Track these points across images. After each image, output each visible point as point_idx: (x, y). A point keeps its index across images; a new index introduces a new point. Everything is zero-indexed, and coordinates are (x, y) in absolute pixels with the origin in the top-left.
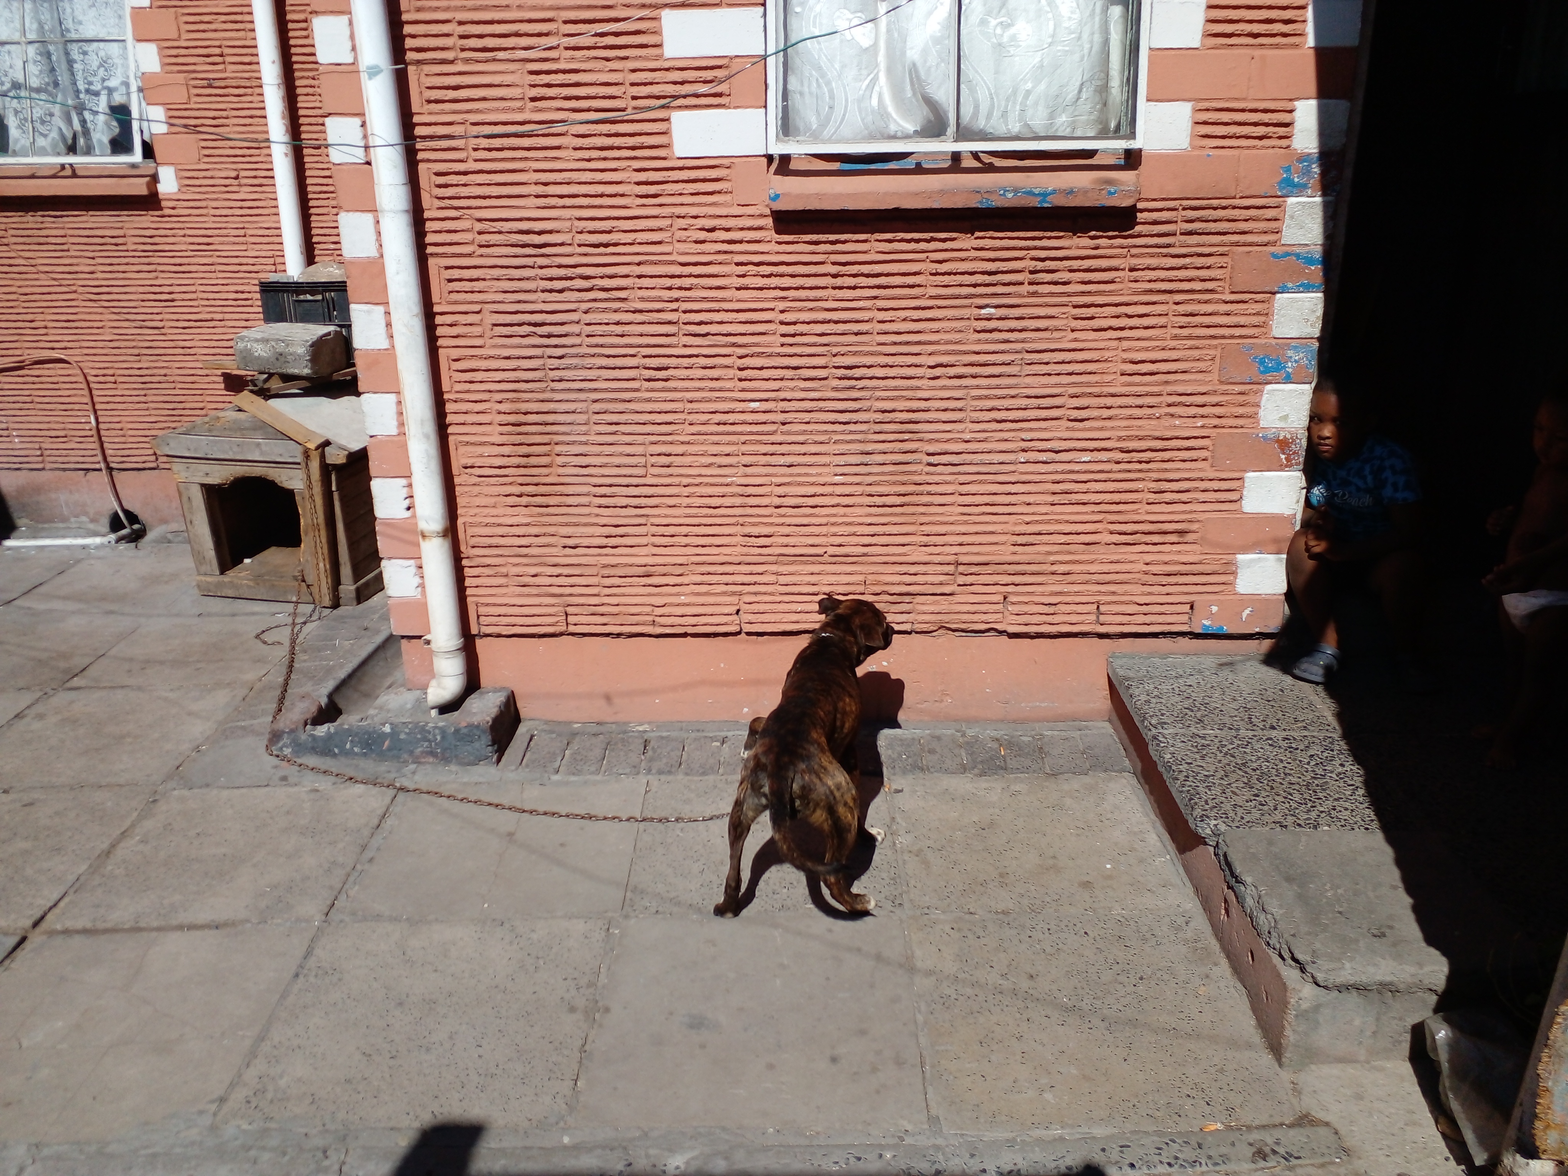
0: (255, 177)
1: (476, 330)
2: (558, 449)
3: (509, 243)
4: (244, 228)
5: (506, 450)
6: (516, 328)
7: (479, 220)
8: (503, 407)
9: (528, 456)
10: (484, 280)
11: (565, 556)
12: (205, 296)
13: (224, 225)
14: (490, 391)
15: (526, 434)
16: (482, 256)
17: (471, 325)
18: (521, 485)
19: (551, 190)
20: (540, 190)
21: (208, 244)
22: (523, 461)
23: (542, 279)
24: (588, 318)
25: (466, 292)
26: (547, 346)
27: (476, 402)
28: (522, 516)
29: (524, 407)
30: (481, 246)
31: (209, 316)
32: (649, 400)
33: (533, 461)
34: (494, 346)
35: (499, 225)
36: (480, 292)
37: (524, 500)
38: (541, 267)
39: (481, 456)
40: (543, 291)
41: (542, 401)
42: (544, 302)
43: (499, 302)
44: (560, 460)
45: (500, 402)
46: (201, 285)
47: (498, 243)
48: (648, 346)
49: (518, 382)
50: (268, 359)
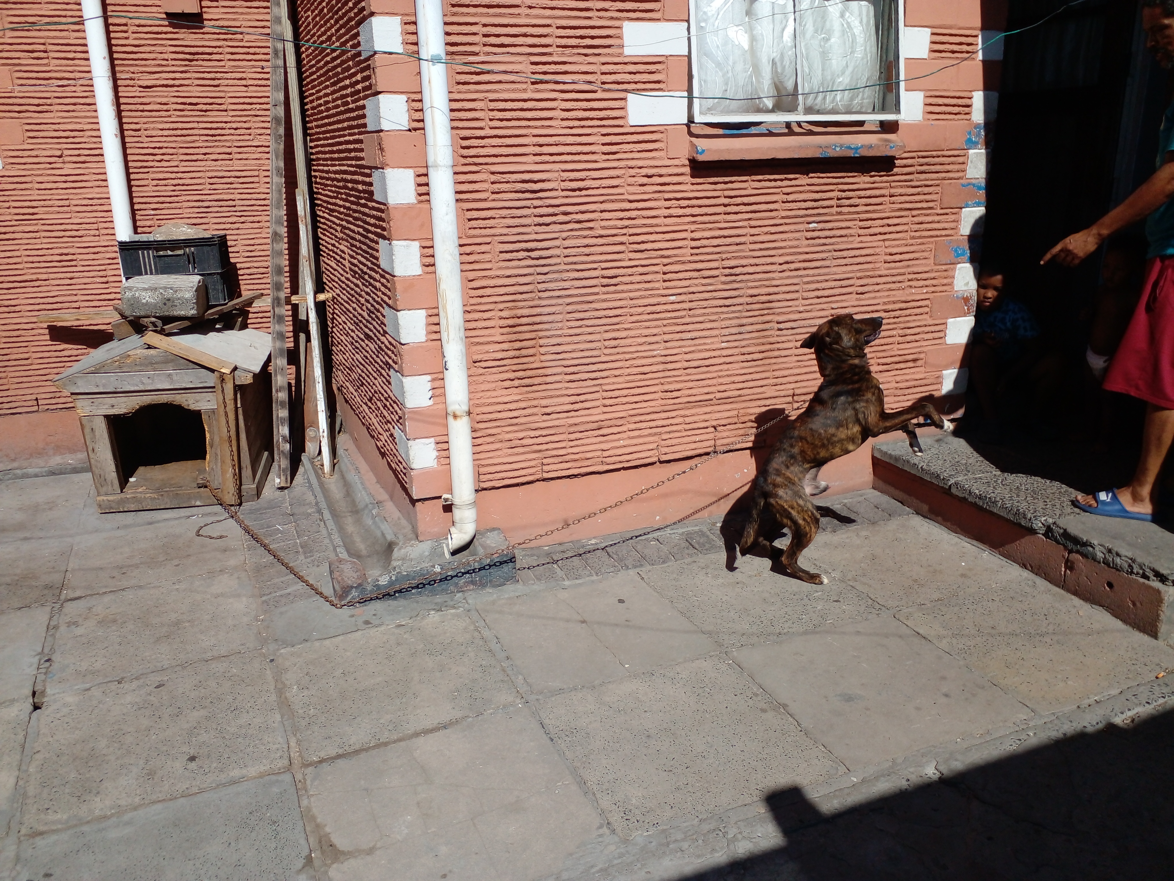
0: (79, 155)
1: (487, 257)
2: (542, 342)
3: (514, 190)
4: (68, 199)
5: (505, 346)
6: (515, 254)
7: (493, 173)
8: (504, 314)
9: (519, 349)
10: (494, 218)
11: (544, 421)
12: (31, 259)
13: (49, 197)
14: (496, 303)
15: (520, 333)
16: (494, 200)
17: (483, 253)
18: (514, 371)
19: (545, 150)
20: (538, 150)
21: (33, 214)
22: (517, 353)
23: (535, 216)
24: (567, 243)
25: (481, 228)
26: (537, 266)
27: (484, 311)
28: (514, 395)
29: (520, 312)
30: (493, 193)
31: (34, 277)
32: (605, 301)
33: (524, 352)
34: (500, 268)
35: (507, 177)
36: (490, 228)
37: (516, 383)
38: (535, 207)
39: (487, 352)
40: (535, 225)
41: (532, 307)
42: (536, 233)
43: (505, 235)
44: (543, 350)
45: (501, 310)
46: (26, 250)
47: (506, 190)
48: (606, 261)
49: (515, 294)
50: (155, 305)
